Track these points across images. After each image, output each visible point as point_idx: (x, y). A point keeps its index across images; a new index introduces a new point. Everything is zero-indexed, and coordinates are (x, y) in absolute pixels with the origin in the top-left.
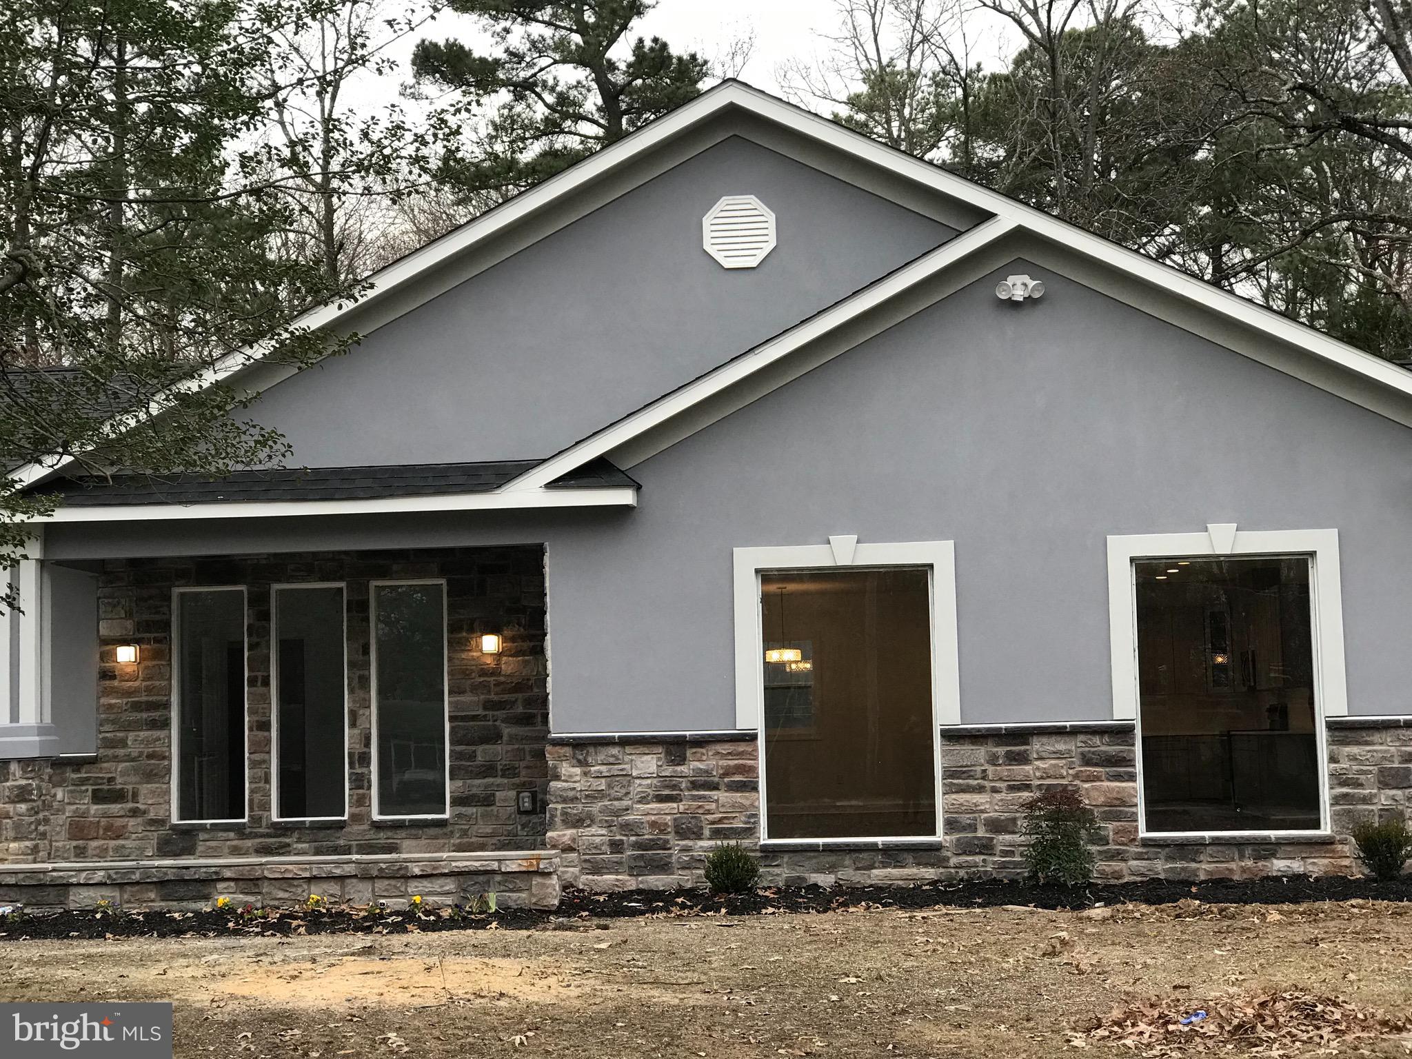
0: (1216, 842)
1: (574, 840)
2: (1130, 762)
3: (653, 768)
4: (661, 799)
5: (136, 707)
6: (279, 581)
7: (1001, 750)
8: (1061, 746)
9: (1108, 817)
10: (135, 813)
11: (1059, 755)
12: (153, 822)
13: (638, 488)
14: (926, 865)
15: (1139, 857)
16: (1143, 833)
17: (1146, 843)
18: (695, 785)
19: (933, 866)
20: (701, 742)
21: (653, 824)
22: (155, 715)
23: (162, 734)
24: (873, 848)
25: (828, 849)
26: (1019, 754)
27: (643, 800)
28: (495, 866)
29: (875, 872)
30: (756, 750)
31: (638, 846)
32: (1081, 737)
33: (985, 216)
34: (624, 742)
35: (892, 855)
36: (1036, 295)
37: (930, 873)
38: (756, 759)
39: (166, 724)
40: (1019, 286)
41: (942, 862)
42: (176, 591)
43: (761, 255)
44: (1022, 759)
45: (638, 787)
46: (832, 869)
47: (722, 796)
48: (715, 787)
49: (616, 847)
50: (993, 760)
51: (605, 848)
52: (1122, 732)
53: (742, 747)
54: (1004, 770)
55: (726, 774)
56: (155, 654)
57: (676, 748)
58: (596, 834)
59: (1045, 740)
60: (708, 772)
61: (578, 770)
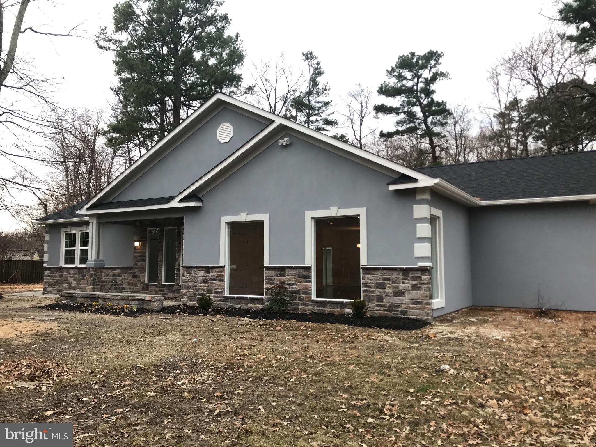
0: (330, 302)
2: (310, 277)
3: (203, 275)
4: (205, 283)
7: (278, 273)
8: (293, 272)
9: (304, 293)
10: (139, 281)
11: (292, 274)
12: (142, 283)
13: (202, 201)
14: (260, 304)
15: (311, 305)
16: (314, 297)
17: (313, 301)
18: (211, 279)
19: (261, 304)
20: (213, 268)
21: (202, 289)
22: (143, 258)
23: (144, 262)
24: (246, 298)
25: (237, 298)
26: (282, 274)
27: (200, 283)
28: (144, 298)
29: (249, 305)
30: (224, 270)
31: (199, 295)
32: (297, 270)
33: (273, 121)
34: (197, 267)
35: (253, 301)
36: (289, 143)
37: (260, 306)
38: (224, 273)
39: (144, 260)
40: (285, 141)
41: (263, 304)
42: (148, 229)
43: (229, 138)
44: (283, 275)
45: (200, 279)
46: (239, 304)
47: (217, 282)
48: (215, 280)
49: (195, 295)
50: (276, 275)
51: (192, 295)
52: (308, 268)
53: (221, 270)
54: (279, 278)
55: (217, 277)
56: (143, 244)
57: (208, 269)
58: (191, 291)
59: (289, 270)
60: (214, 276)
61: (188, 274)
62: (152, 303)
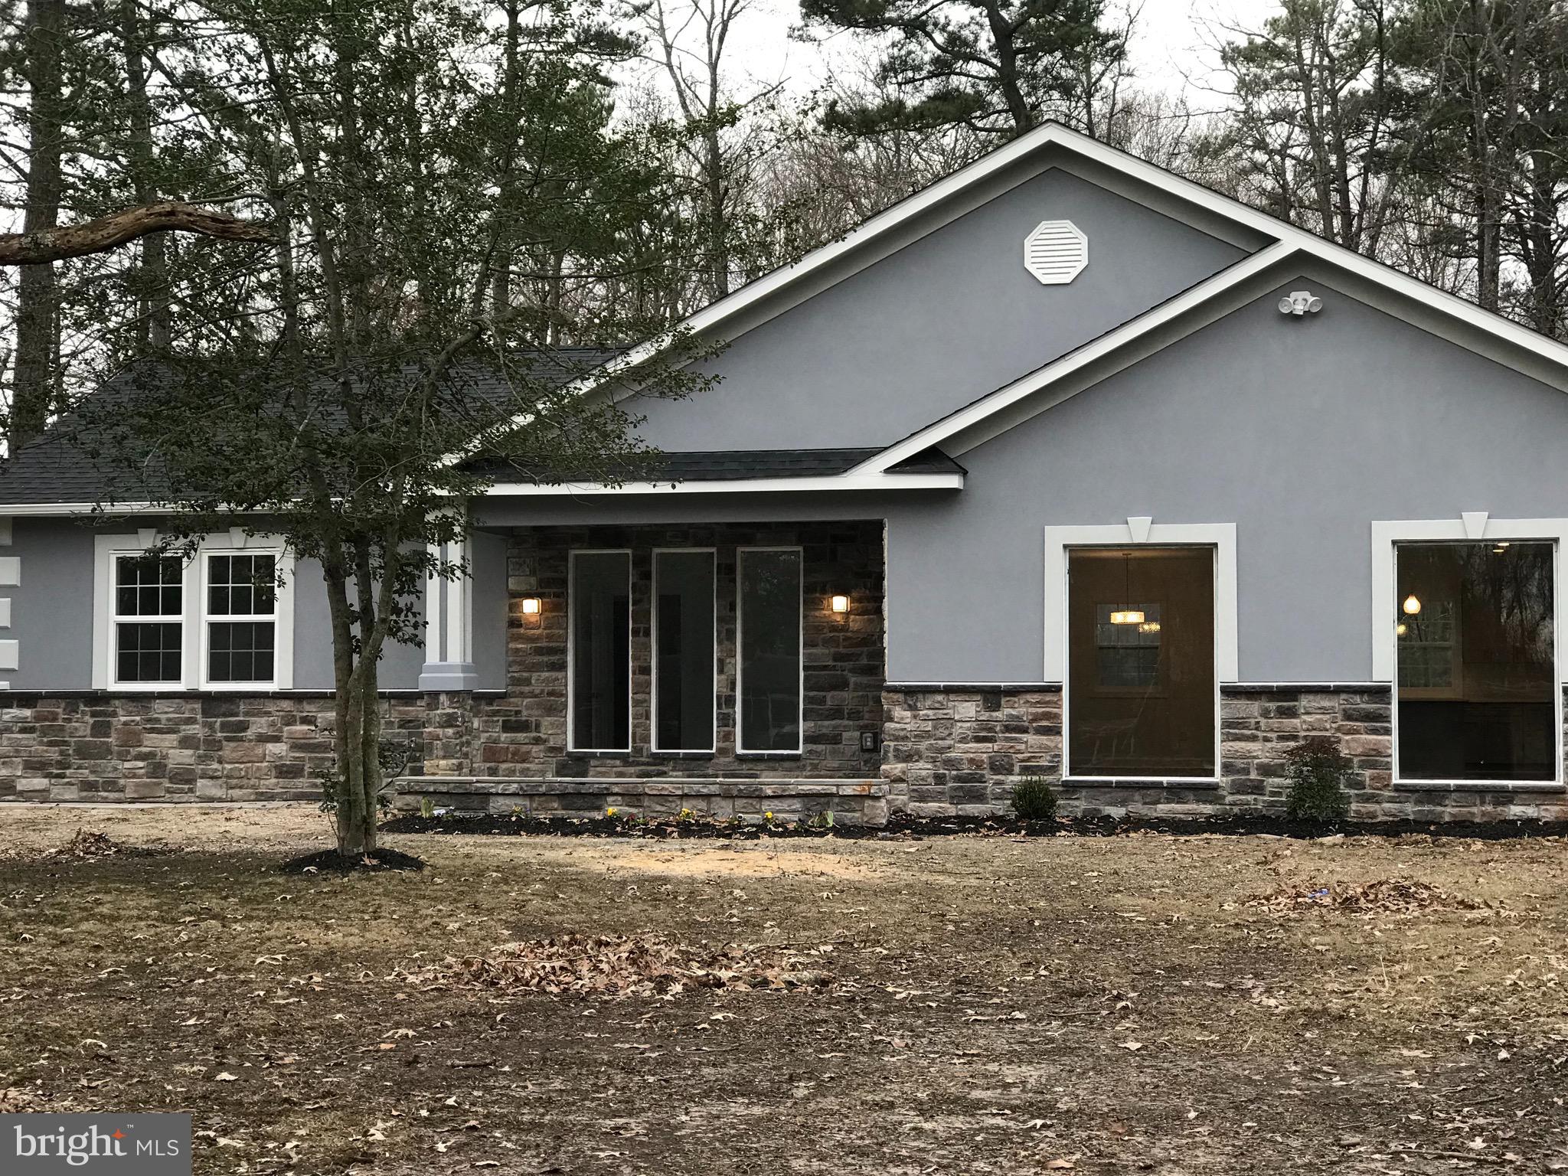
0: (1459, 789)
1: (904, 773)
2: (1386, 718)
3: (973, 714)
4: (978, 740)
5: (539, 651)
6: (659, 546)
7: (1273, 705)
8: (1326, 703)
9: (1366, 765)
10: (537, 741)
11: (1324, 710)
12: (552, 749)
13: (964, 473)
14: (1205, 802)
15: (1391, 800)
16: (1396, 779)
17: (1398, 788)
18: (1008, 729)
19: (1211, 803)
20: (1014, 692)
21: (971, 761)
22: (554, 658)
23: (560, 675)
24: (1158, 786)
25: (1120, 786)
26: (1289, 708)
27: (963, 740)
28: (834, 790)
29: (1160, 806)
30: (1061, 699)
31: (958, 779)
32: (1343, 696)
33: (1270, 241)
34: (949, 690)
35: (1176, 793)
36: (1315, 310)
37: (1208, 809)
38: (1060, 707)
39: (563, 667)
40: (1300, 301)
41: (1218, 800)
42: (573, 553)
43: (1074, 273)
44: (1292, 713)
45: (958, 729)
46: (1123, 803)
47: (1031, 738)
48: (1025, 731)
49: (939, 779)
50: (1265, 714)
51: (931, 780)
52: (1381, 693)
53: (1048, 697)
54: (1275, 722)
55: (1034, 720)
56: (554, 606)
57: (992, 696)
58: (923, 768)
59: (1311, 697)
60: (1018, 718)
61: (908, 714)
62: (868, 803)
